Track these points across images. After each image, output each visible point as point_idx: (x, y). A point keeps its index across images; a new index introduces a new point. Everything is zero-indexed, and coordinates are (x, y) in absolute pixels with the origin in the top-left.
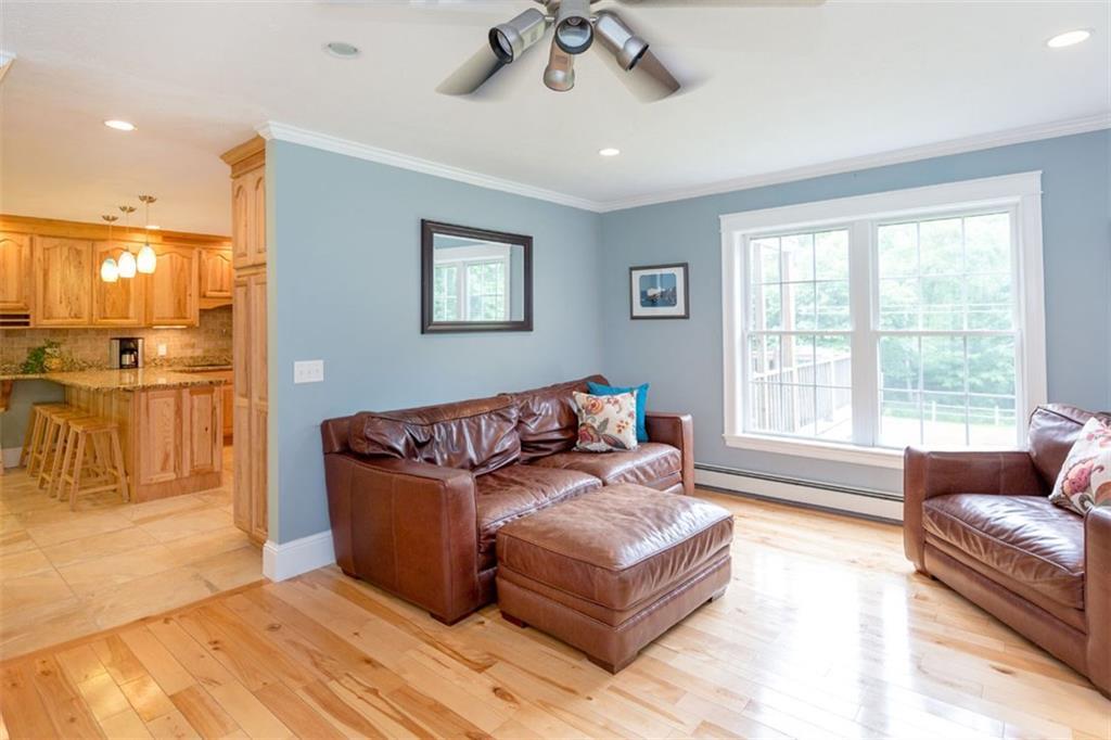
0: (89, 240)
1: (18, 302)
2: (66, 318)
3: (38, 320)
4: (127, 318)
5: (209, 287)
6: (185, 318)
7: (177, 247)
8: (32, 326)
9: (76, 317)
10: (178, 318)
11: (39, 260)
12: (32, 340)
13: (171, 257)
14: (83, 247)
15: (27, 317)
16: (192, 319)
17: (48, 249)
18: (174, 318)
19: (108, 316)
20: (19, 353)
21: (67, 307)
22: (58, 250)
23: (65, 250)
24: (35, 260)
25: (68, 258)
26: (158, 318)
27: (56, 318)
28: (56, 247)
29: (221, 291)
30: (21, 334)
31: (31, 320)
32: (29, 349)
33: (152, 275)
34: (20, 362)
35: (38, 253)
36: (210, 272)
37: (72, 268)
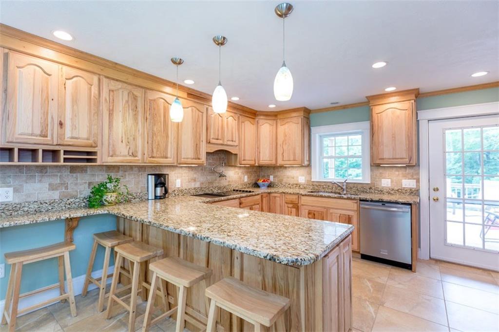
0: (142, 87)
1: (88, 139)
2: (126, 156)
3: (103, 158)
4: (166, 158)
5: (212, 137)
6: (199, 159)
7: (195, 102)
8: (98, 163)
9: (133, 155)
10: (196, 159)
11: (106, 100)
12: (93, 175)
13: (192, 110)
14: (138, 93)
15: (94, 153)
16: (203, 160)
17: (113, 91)
18: (193, 159)
19: (155, 155)
20: (82, 187)
21: (127, 145)
22: (120, 91)
23: (126, 93)
24: (103, 99)
25: (127, 102)
26: (184, 158)
27: (117, 156)
28: (118, 90)
29: (217, 139)
30: (83, 170)
31: (98, 157)
32: (90, 184)
33: (182, 123)
34: (82, 196)
35: (105, 94)
36: (212, 124)
37: (131, 111)
